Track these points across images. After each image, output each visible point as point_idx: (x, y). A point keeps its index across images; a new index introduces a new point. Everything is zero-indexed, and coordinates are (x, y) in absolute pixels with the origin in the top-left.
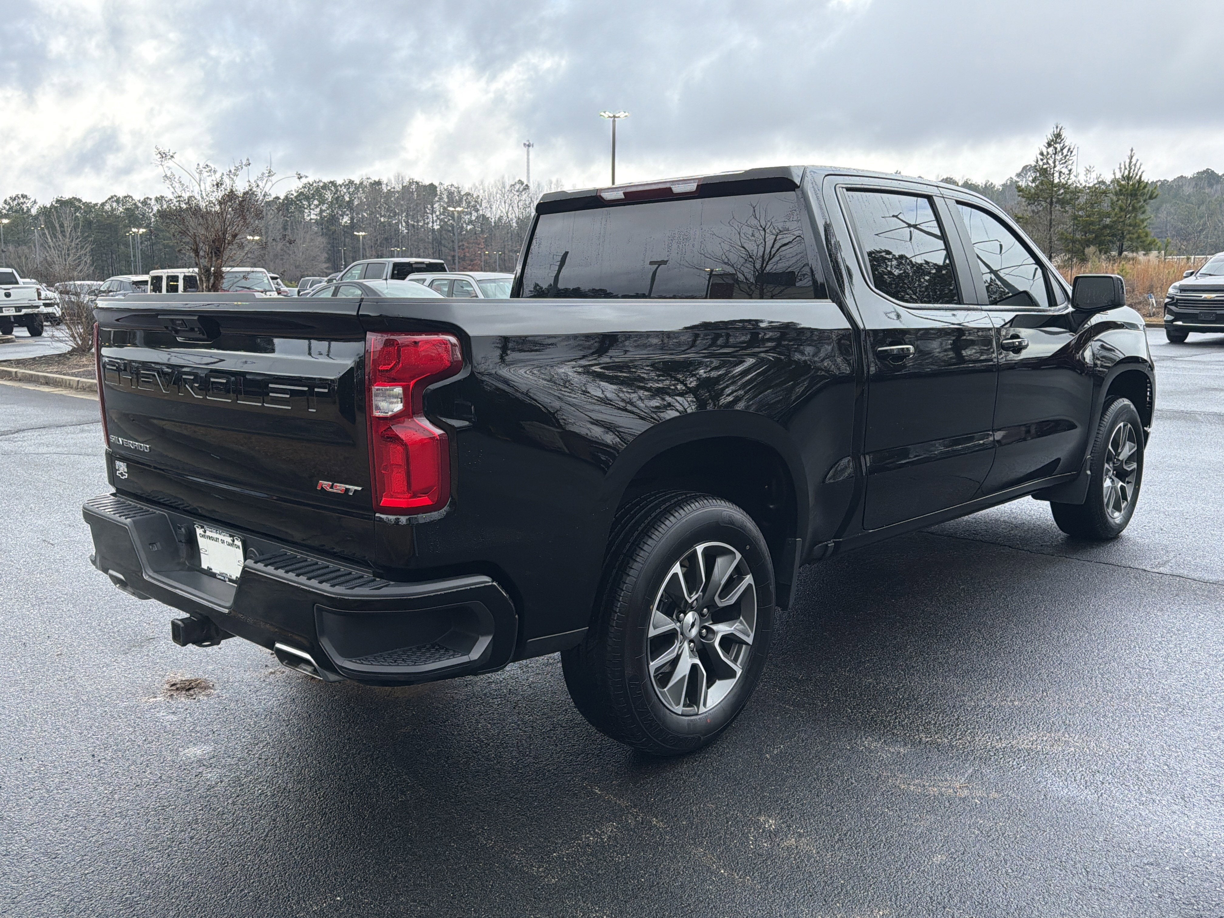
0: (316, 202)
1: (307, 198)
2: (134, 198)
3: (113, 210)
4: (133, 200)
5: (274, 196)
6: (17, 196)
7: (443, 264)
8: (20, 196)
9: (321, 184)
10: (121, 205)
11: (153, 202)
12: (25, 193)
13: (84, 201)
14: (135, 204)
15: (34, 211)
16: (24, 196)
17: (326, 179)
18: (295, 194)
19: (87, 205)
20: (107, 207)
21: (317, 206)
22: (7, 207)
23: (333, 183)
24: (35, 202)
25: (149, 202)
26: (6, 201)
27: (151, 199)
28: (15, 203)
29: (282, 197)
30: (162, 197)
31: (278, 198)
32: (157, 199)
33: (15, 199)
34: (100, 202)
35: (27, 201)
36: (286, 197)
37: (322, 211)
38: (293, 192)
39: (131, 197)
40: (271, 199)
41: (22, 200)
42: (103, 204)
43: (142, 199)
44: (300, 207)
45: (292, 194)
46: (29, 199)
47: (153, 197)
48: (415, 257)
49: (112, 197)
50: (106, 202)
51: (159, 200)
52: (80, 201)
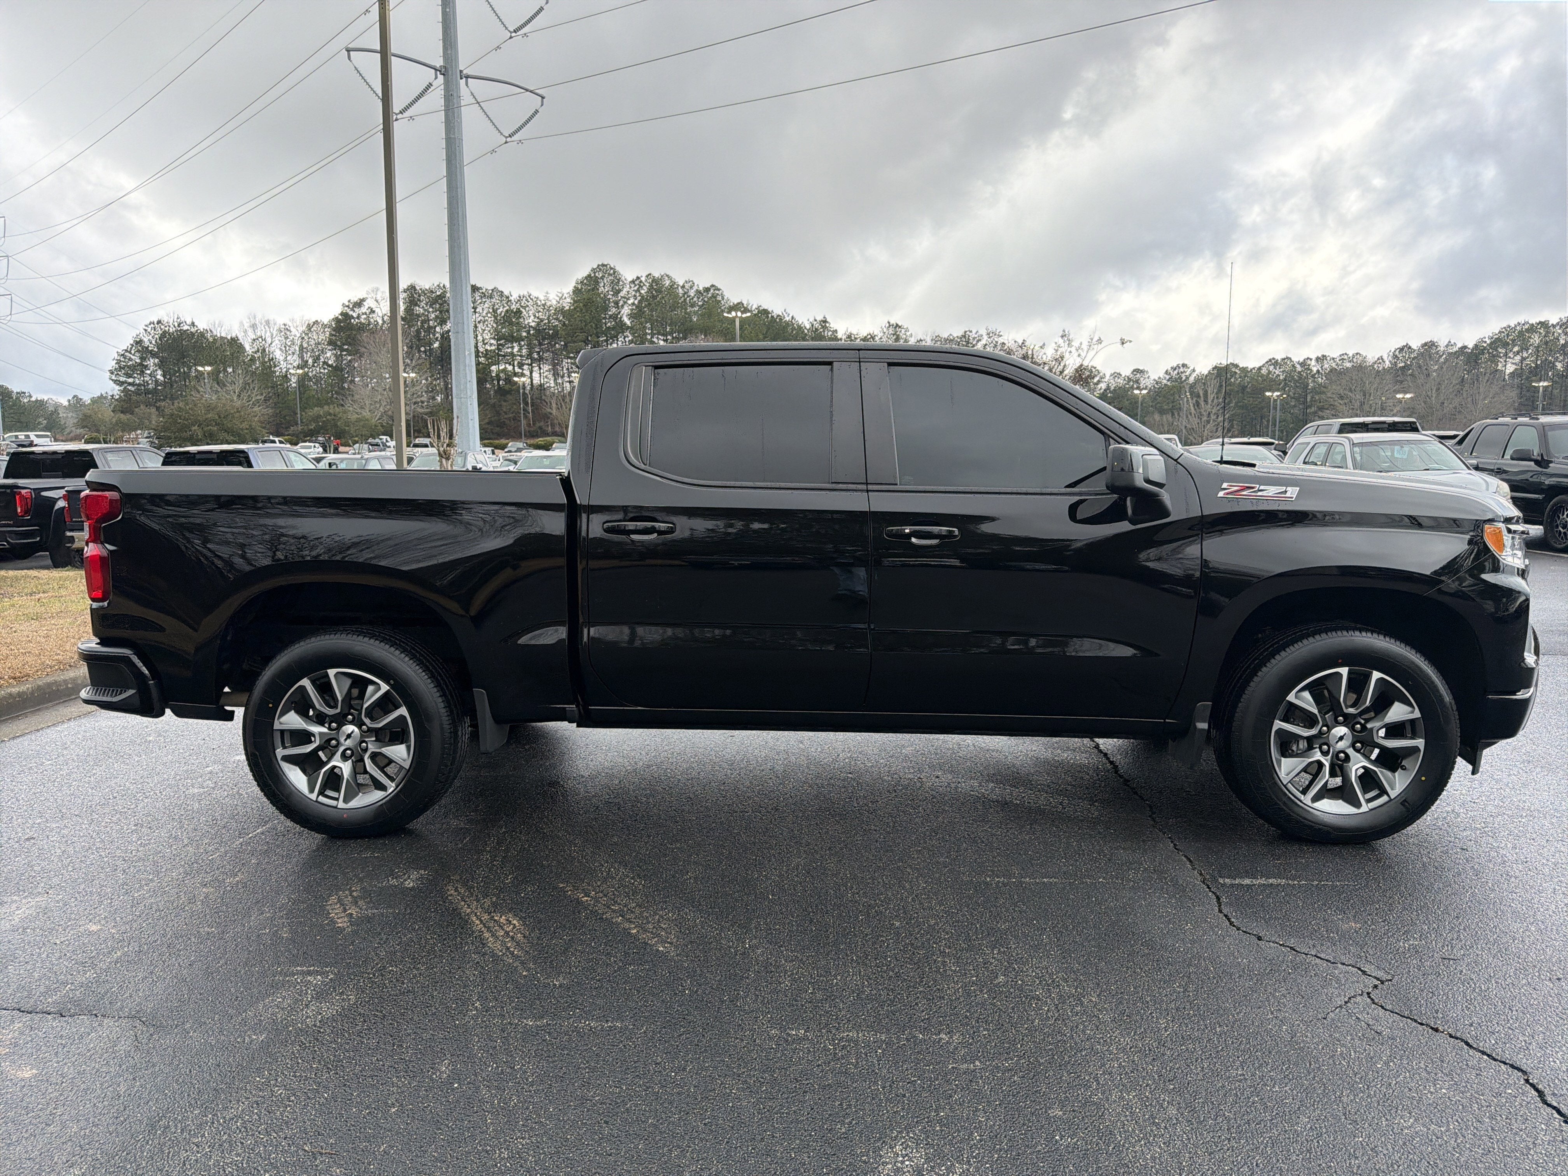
0: (1516, 349)
1: (1505, 345)
2: (1293, 360)
3: (1270, 372)
4: (1291, 361)
5: (1460, 345)
6: (1178, 366)
7: (1414, 423)
8: (1180, 366)
9: (1526, 327)
10: (1278, 368)
11: (1313, 363)
12: (1186, 363)
13: (1241, 366)
14: (1293, 366)
15: (1192, 379)
16: (1184, 365)
17: (1534, 320)
18: (1488, 342)
19: (1244, 370)
20: (1264, 371)
21: (1518, 353)
22: (1168, 377)
23: (1544, 324)
24: (1194, 371)
25: (1309, 362)
26: (1167, 371)
27: (1311, 360)
28: (1176, 372)
29: (1471, 346)
30: (1323, 356)
31: (1465, 347)
32: (1318, 359)
33: (1175, 369)
34: (1257, 366)
35: (1186, 370)
36: (1476, 345)
37: (1523, 359)
38: (1487, 340)
39: (1290, 359)
40: (1455, 349)
41: (1182, 370)
42: (1260, 368)
43: (1301, 360)
44: (1494, 356)
45: (1485, 342)
46: (1189, 368)
47: (1314, 357)
48: (1378, 416)
49: (1270, 360)
50: (1263, 366)
51: (1320, 359)
52: (1236, 366)
